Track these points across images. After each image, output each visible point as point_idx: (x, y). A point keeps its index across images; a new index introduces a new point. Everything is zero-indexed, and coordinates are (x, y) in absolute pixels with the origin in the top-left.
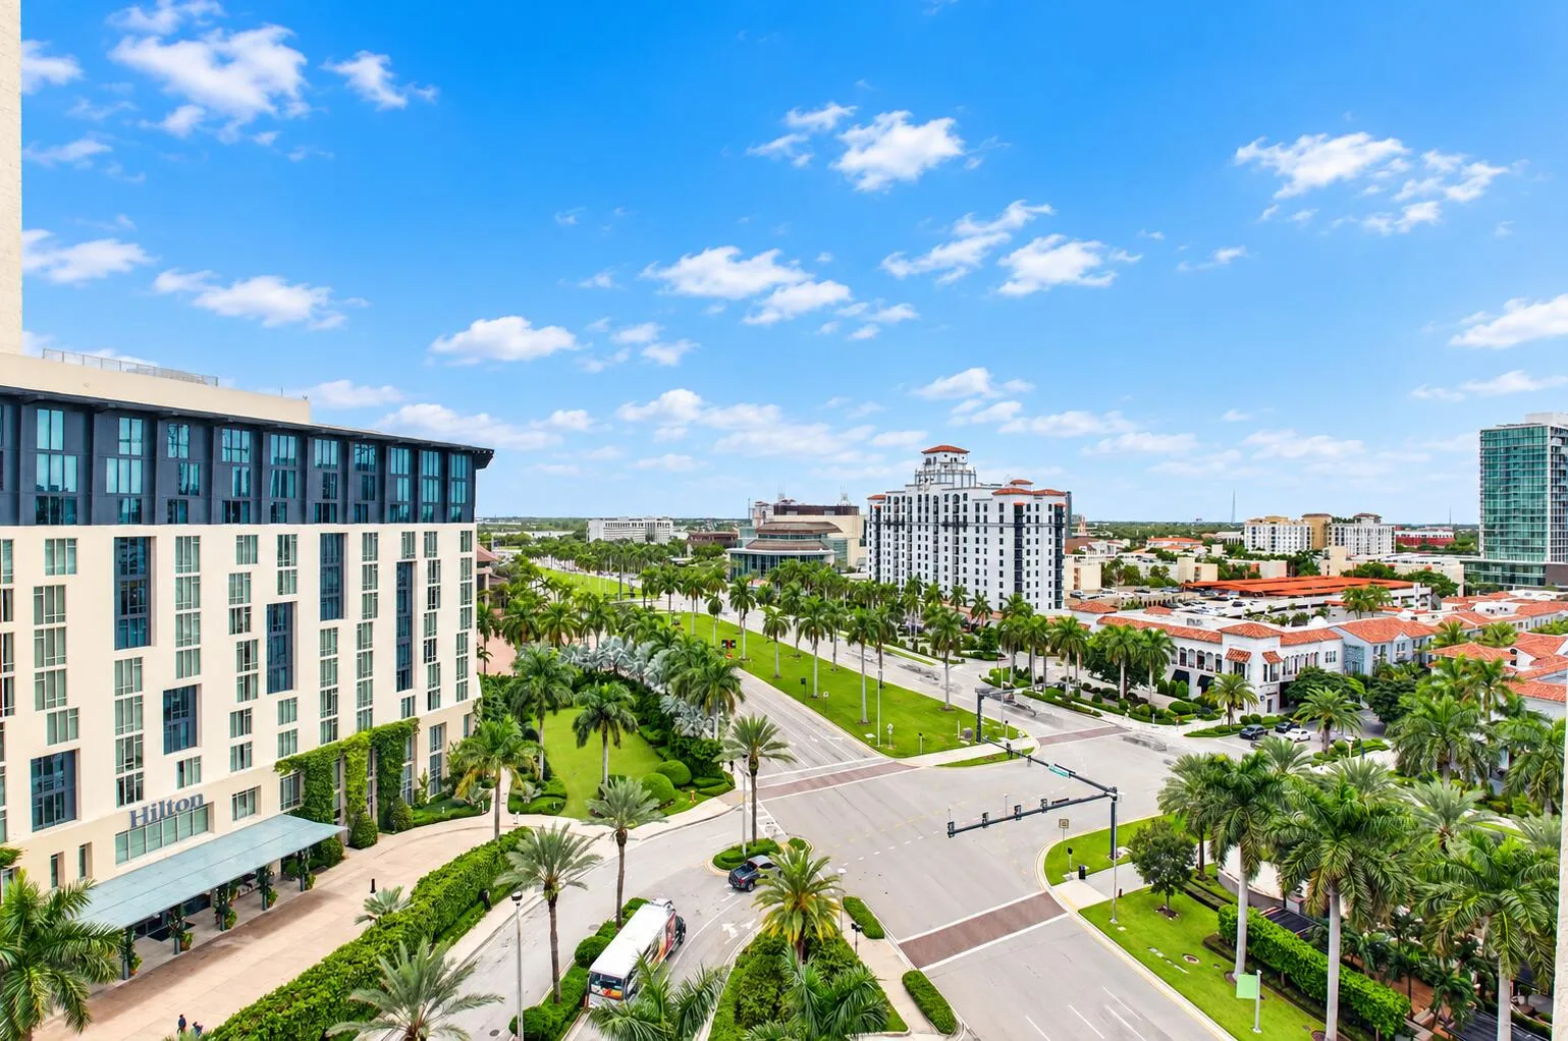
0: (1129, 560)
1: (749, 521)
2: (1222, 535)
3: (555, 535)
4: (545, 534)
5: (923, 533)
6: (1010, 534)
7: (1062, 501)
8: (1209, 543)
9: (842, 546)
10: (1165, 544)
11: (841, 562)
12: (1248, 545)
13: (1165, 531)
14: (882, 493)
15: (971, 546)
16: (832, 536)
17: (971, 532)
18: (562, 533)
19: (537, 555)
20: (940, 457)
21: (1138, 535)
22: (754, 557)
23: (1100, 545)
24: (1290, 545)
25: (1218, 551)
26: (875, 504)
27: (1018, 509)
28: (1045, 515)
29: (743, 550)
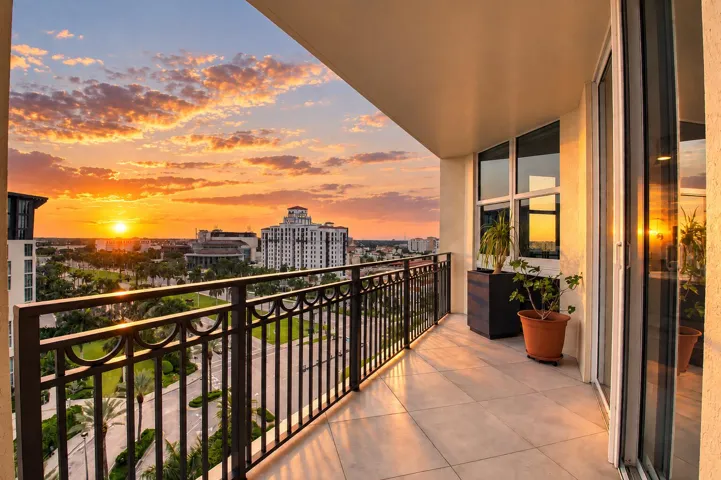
0: (370, 255)
1: (197, 240)
2: (400, 246)
3: (72, 247)
4: (66, 247)
5: (288, 245)
6: (324, 244)
7: (345, 231)
8: (397, 248)
9: (249, 251)
10: (382, 249)
11: (248, 259)
12: (409, 249)
13: (381, 244)
14: (268, 227)
15: (309, 250)
16: (243, 247)
17: (309, 245)
18: (77, 247)
19: (62, 259)
20: (295, 211)
21: (372, 245)
22: (201, 258)
23: (359, 250)
24: (423, 249)
25: (400, 251)
26: (265, 232)
27: (327, 234)
28: (339, 237)
29: (195, 254)
